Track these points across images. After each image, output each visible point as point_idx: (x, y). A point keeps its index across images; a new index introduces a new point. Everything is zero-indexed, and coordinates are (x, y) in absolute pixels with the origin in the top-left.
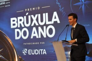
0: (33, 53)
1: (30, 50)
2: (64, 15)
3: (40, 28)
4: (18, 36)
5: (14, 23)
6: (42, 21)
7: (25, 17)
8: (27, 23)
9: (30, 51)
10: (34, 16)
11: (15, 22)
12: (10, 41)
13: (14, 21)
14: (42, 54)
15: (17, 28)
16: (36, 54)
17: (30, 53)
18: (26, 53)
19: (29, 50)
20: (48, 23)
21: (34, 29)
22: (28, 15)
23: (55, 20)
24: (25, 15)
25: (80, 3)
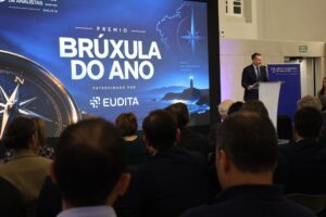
0: (113, 103)
1: (108, 99)
5: (68, 47)
6: (131, 52)
8: (101, 51)
9: (106, 101)
12: (56, 81)
14: (130, 104)
16: (119, 105)
17: (106, 104)
20: (141, 56)
23: (154, 54)
25: (188, 37)
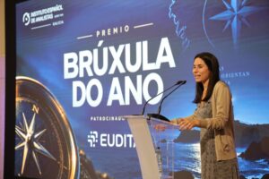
0: (111, 142)
1: (105, 135)
2: (185, 45)
3: (128, 80)
4: (79, 98)
6: (133, 62)
7: (96, 51)
8: (100, 66)
9: (104, 137)
10: (117, 49)
11: (73, 65)
13: (71, 60)
14: (130, 146)
15: (78, 78)
17: (104, 142)
18: (95, 143)
19: (102, 135)
20: (147, 67)
21: (116, 81)
22: (104, 45)
23: (164, 59)
24: (96, 47)
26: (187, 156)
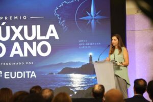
0: (13, 76)
1: (8, 73)
2: (65, 29)
6: (30, 34)
9: (7, 74)
14: (28, 77)
16: (18, 77)
19: (5, 73)
26: (66, 79)
